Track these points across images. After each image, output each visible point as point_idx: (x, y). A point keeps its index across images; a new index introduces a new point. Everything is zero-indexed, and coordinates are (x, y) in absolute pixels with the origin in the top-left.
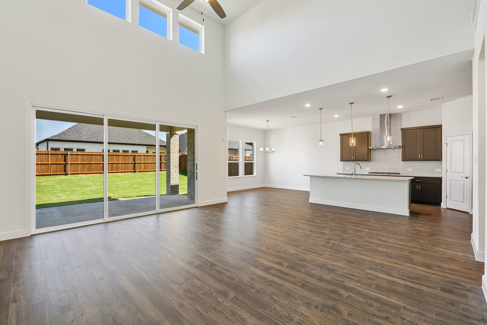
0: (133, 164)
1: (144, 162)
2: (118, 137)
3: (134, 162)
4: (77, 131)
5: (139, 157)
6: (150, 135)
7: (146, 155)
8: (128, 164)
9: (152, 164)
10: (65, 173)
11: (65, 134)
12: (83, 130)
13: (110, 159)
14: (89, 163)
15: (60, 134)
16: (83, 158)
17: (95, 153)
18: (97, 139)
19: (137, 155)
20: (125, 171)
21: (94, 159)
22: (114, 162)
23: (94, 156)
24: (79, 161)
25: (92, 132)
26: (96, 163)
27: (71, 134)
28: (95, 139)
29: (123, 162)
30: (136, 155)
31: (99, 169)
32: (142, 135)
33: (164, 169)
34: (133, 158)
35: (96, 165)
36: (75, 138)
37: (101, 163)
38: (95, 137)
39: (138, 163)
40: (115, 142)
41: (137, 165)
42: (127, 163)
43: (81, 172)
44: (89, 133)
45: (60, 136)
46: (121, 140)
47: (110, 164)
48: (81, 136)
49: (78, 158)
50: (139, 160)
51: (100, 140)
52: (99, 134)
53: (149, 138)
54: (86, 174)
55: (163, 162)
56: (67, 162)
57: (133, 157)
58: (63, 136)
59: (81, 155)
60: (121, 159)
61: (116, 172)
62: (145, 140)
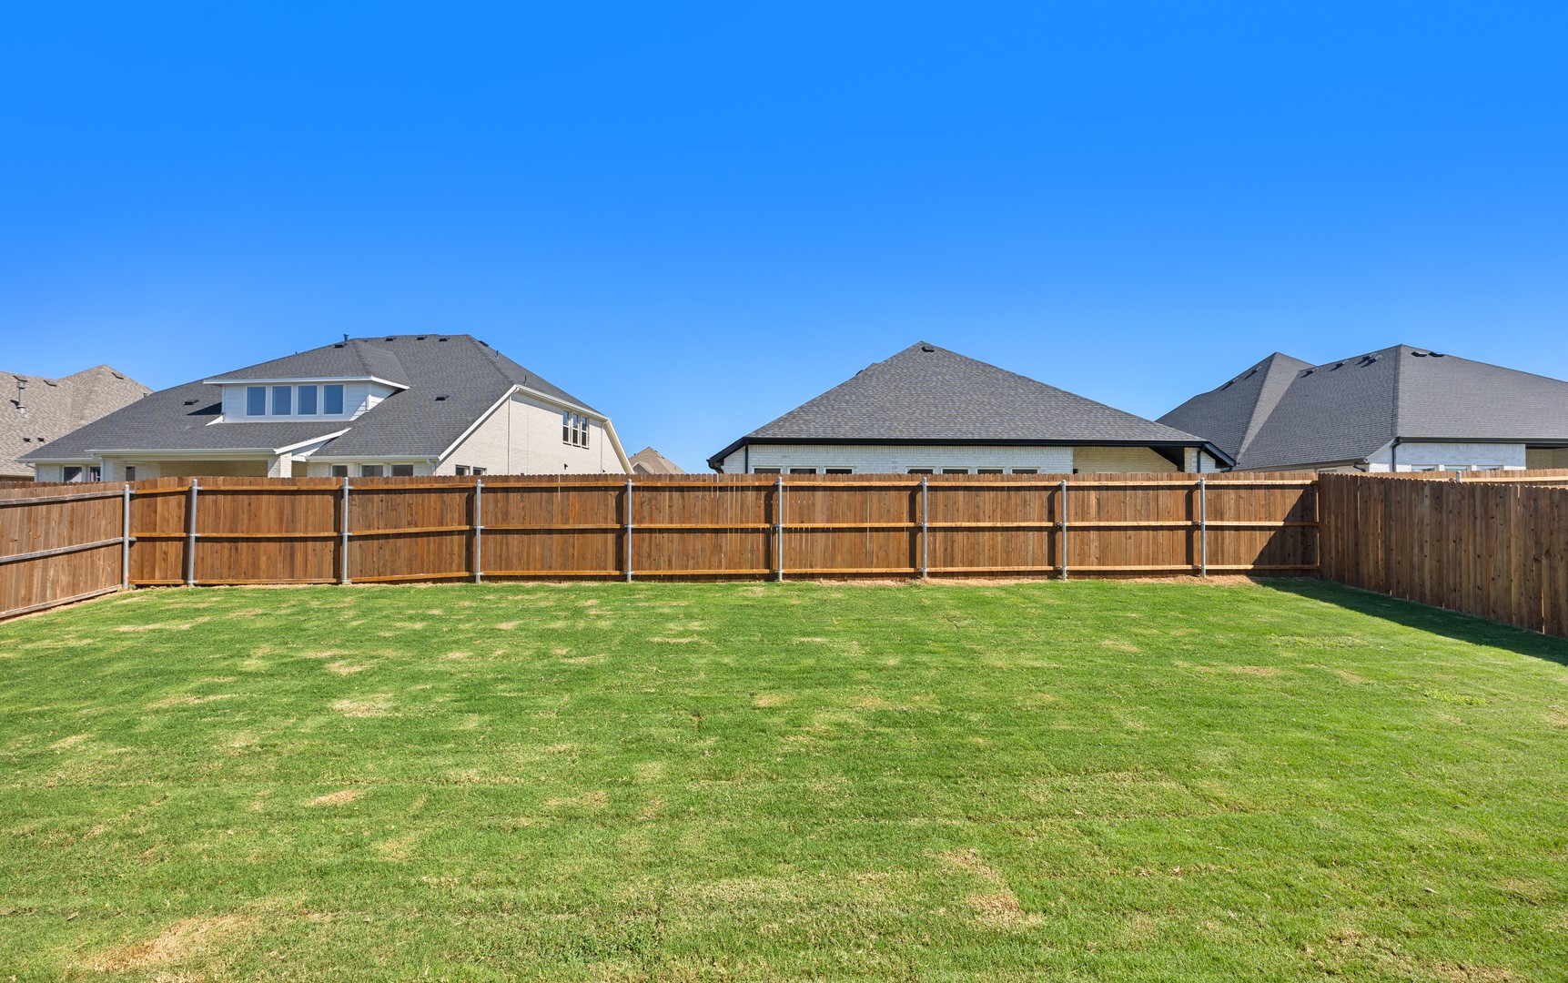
0: (1045, 533)
1: (1102, 524)
2: (963, 418)
3: (1051, 524)
4: (830, 407)
5: (1072, 493)
6: (1082, 398)
7: (1110, 484)
8: (1021, 533)
9: (1144, 533)
10: (767, 571)
11: (794, 417)
12: (847, 402)
13: (941, 507)
14: (853, 525)
15: (780, 419)
16: (834, 506)
17: (881, 478)
18: (889, 428)
19: (1066, 483)
20: (1006, 569)
21: (874, 509)
22: (959, 524)
23: (875, 495)
24: (819, 516)
25: (872, 404)
26: (883, 529)
27: (811, 417)
28: (882, 430)
29: (999, 525)
30: (1059, 488)
31: (893, 556)
32: (1053, 403)
33: (1210, 563)
34: (1046, 504)
35: (881, 534)
36: (821, 430)
37: (901, 529)
38: (885, 421)
39: (1069, 529)
40: (950, 435)
41: (1064, 539)
42: (1018, 529)
43: (825, 570)
44: (864, 411)
45: (780, 428)
46: (971, 426)
47: (942, 533)
48: (839, 423)
49: (814, 505)
50: (1072, 513)
51: (900, 431)
52: (895, 409)
53: (1079, 411)
54: (842, 577)
55: (1206, 523)
56: (774, 522)
57: (1046, 494)
58: (788, 424)
59: (825, 489)
60: (988, 508)
61: (967, 575)
62: (1065, 423)
